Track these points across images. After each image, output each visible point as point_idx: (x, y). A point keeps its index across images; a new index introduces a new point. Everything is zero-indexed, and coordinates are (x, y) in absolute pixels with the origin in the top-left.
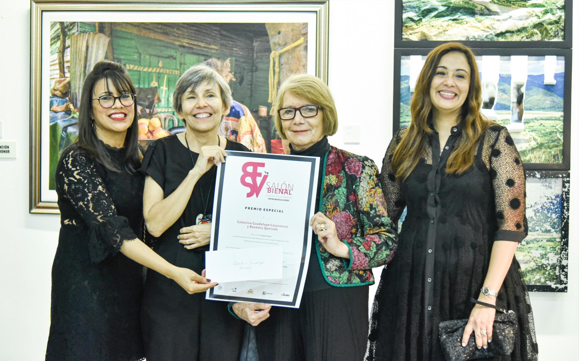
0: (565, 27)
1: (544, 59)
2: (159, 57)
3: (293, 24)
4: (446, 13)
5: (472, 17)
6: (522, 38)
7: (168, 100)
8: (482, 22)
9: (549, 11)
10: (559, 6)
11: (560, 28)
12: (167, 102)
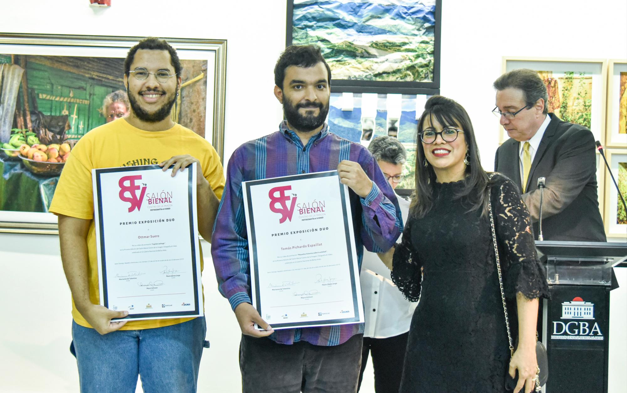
0: (434, 69)
1: (416, 98)
2: (70, 87)
3: (194, 61)
4: (330, 54)
5: (354, 59)
6: (397, 78)
7: (78, 127)
8: (362, 64)
9: (420, 56)
10: (429, 52)
11: (430, 71)
12: (77, 129)
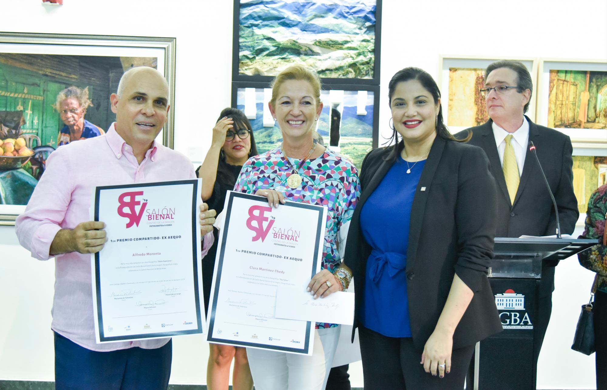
0: (374, 67)
1: (357, 94)
2: (24, 84)
3: (144, 58)
4: (276, 52)
5: (298, 56)
6: (339, 75)
7: (32, 122)
8: (306, 61)
9: (362, 54)
10: (370, 50)
11: (370, 68)
12: (31, 124)
